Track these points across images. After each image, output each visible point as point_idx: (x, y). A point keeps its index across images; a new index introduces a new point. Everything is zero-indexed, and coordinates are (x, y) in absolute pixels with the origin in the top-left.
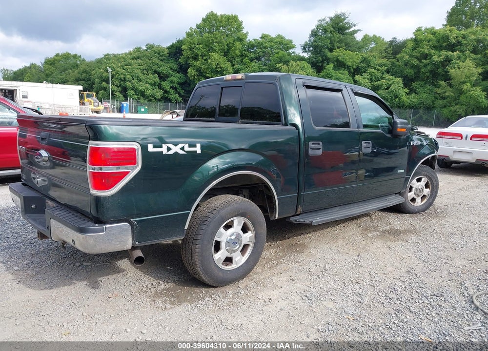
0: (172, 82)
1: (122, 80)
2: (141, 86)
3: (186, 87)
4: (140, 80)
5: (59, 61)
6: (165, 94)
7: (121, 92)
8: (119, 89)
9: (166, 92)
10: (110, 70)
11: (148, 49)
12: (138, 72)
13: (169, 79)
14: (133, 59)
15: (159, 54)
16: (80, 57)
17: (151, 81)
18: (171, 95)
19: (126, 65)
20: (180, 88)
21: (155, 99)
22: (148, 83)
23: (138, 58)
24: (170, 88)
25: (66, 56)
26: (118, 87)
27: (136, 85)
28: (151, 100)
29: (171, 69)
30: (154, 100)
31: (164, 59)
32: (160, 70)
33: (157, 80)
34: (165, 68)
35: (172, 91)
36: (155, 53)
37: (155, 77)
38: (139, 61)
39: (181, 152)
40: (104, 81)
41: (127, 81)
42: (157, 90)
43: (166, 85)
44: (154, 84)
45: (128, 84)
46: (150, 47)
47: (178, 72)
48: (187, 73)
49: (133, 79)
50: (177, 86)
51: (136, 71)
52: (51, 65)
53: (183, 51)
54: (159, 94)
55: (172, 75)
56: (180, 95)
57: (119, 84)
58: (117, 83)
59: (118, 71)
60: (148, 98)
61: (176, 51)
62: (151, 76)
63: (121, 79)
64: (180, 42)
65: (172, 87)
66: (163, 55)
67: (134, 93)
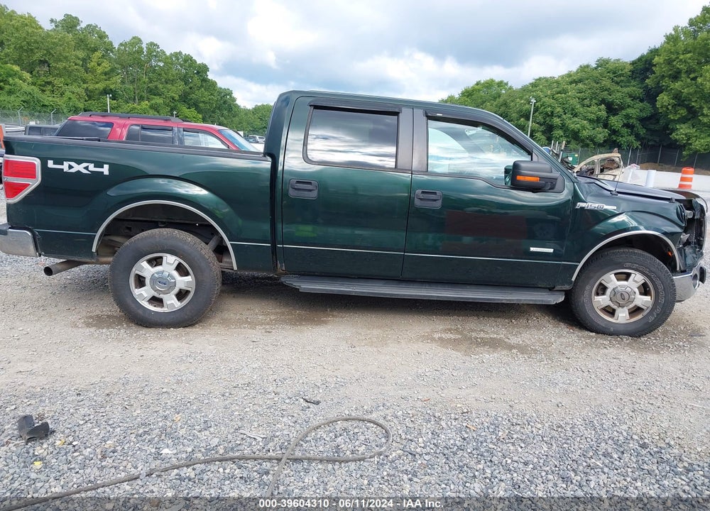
0: (628, 117)
1: (549, 116)
2: (574, 124)
3: (651, 124)
4: (575, 115)
5: (479, 90)
6: (613, 136)
7: (544, 133)
8: (542, 128)
9: (614, 132)
10: (533, 101)
11: (598, 67)
12: (575, 102)
13: (624, 112)
14: (571, 83)
15: (614, 73)
16: (507, 84)
17: (593, 116)
18: (622, 136)
19: (559, 93)
20: (640, 127)
21: (595, 143)
22: (588, 119)
23: (580, 81)
24: (623, 126)
25: (489, 85)
26: (541, 125)
27: (568, 122)
28: (587, 145)
29: (630, 96)
30: (592, 146)
31: (622, 81)
32: (610, 98)
33: (604, 114)
34: (619, 95)
35: (625, 131)
36: (608, 72)
37: (600, 110)
38: (580, 86)
39: (85, 171)
40: (522, 116)
41: (556, 116)
42: (600, 129)
43: (616, 121)
44: (598, 120)
45: (557, 121)
46: (602, 63)
47: (642, 101)
48: (656, 101)
49: (565, 114)
50: (637, 124)
51: (571, 102)
52: (468, 96)
53: (655, 65)
54: (601, 134)
55: (629, 106)
56: (638, 137)
57: (542, 120)
58: (540, 119)
59: (544, 102)
60: (583, 141)
61: (644, 67)
62: (594, 108)
63: (547, 114)
64: (654, 52)
65: (626, 125)
66: (622, 75)
67: (562, 134)
